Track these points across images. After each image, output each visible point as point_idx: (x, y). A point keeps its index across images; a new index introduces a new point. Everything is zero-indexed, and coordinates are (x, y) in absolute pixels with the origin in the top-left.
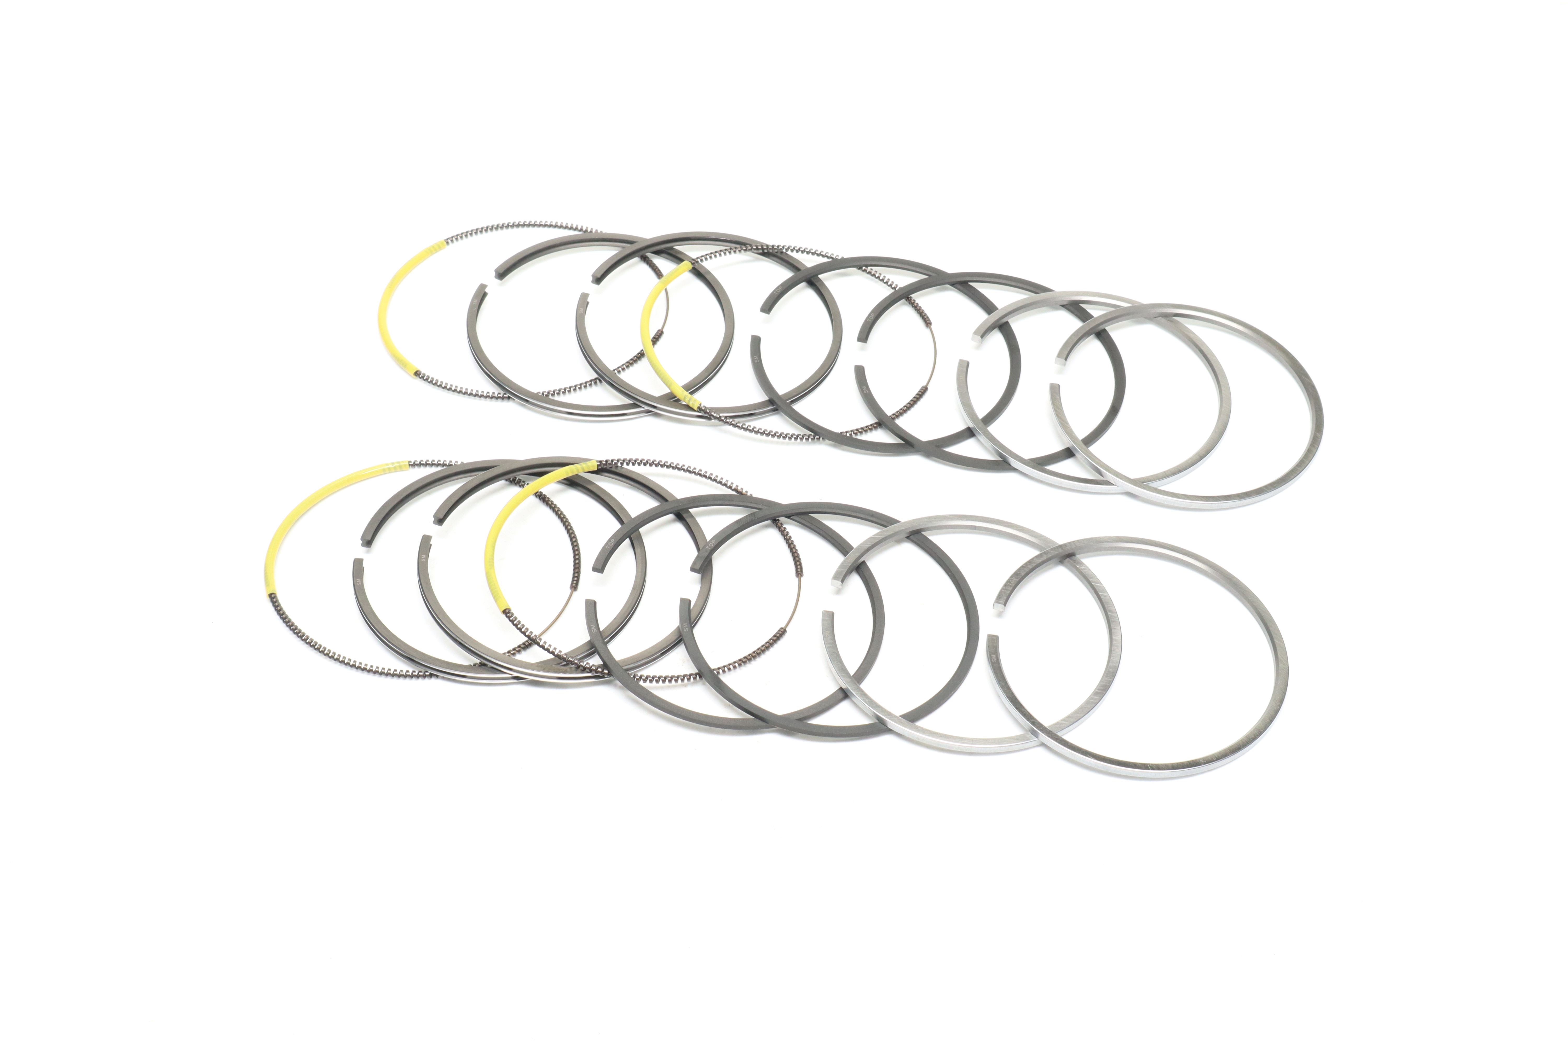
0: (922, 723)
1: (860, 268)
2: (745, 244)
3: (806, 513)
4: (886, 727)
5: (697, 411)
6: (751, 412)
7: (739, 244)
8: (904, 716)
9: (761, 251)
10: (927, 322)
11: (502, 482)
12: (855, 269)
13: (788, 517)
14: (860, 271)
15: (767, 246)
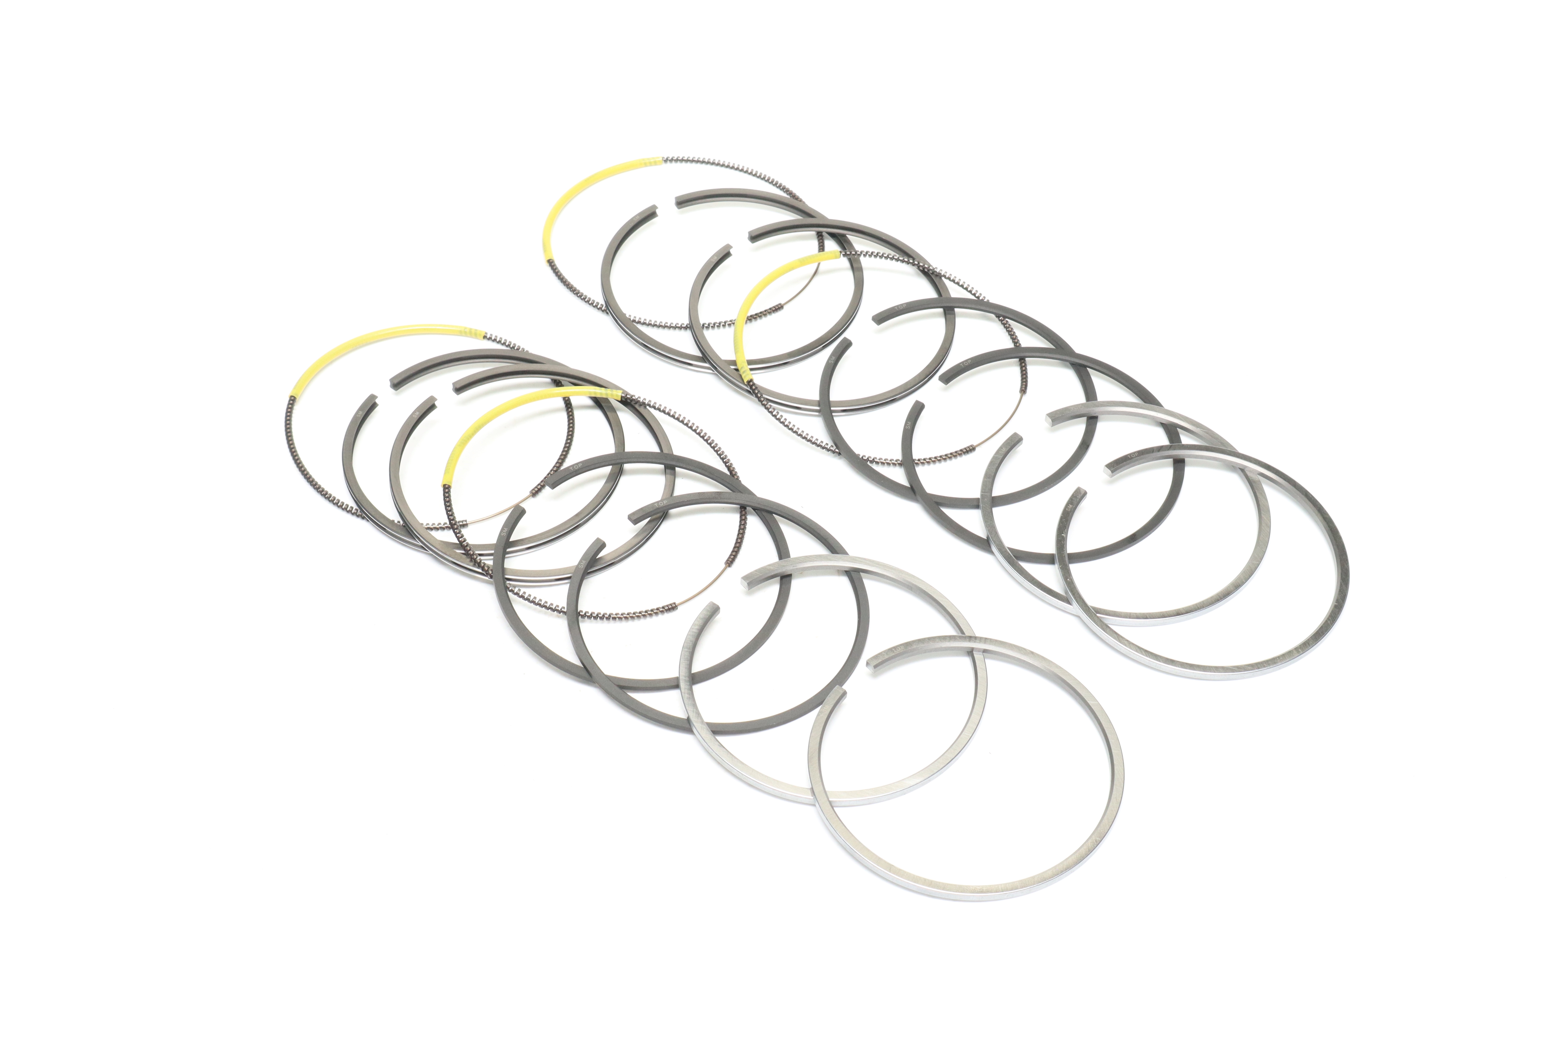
0: (722, 739)
1: (998, 316)
2: (909, 256)
3: (771, 513)
4: (689, 727)
5: (746, 385)
6: (797, 405)
7: (904, 253)
8: (710, 725)
9: (921, 268)
10: (1023, 390)
11: (547, 380)
12: (993, 316)
13: (754, 509)
14: (997, 319)
15: (930, 265)
